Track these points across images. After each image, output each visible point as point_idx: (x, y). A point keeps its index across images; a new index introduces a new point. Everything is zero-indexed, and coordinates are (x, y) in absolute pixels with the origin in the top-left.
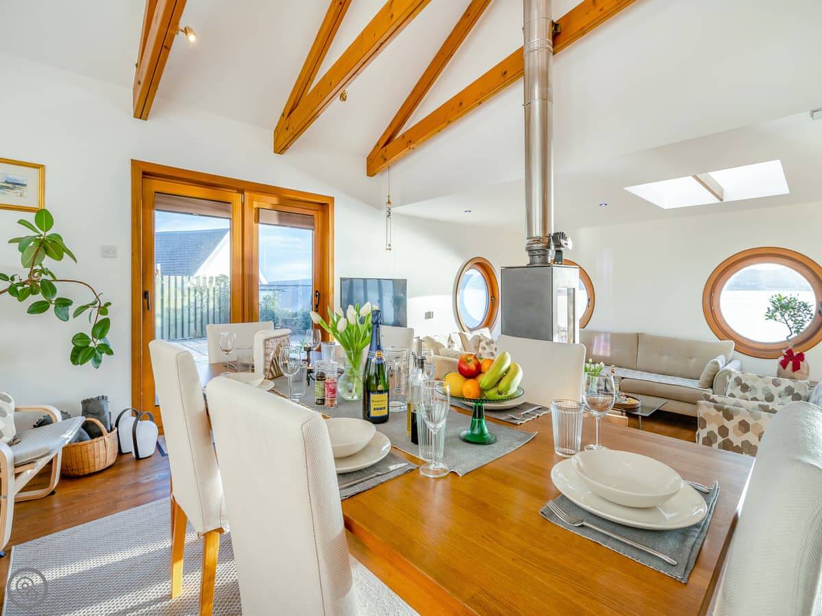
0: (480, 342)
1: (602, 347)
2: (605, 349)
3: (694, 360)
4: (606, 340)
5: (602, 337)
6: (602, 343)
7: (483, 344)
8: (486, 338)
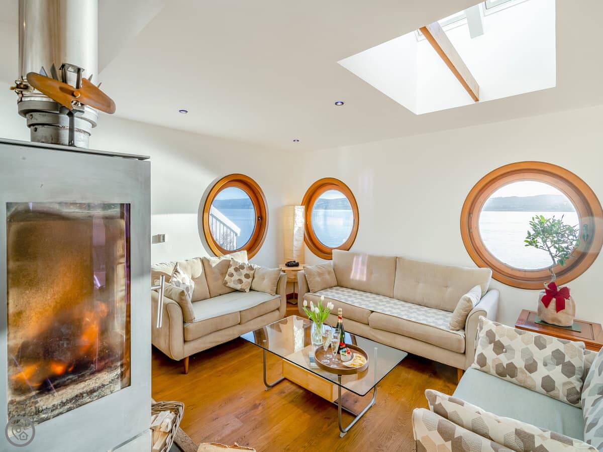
0: (229, 267)
1: (359, 271)
2: (362, 273)
3: (449, 290)
4: (363, 263)
5: (360, 259)
6: (360, 266)
7: (231, 270)
8: (236, 263)
